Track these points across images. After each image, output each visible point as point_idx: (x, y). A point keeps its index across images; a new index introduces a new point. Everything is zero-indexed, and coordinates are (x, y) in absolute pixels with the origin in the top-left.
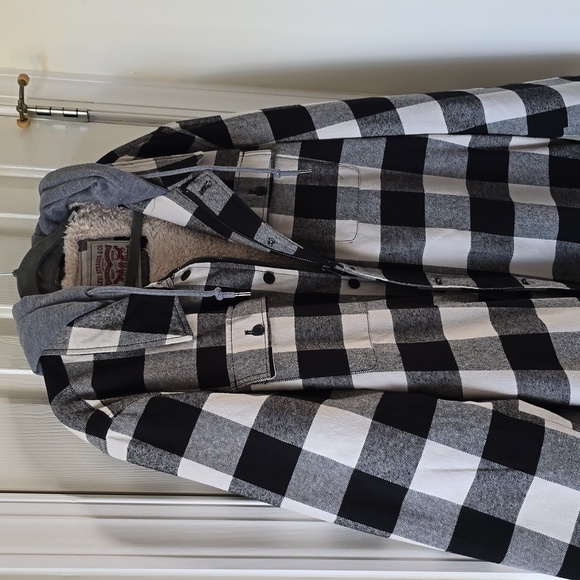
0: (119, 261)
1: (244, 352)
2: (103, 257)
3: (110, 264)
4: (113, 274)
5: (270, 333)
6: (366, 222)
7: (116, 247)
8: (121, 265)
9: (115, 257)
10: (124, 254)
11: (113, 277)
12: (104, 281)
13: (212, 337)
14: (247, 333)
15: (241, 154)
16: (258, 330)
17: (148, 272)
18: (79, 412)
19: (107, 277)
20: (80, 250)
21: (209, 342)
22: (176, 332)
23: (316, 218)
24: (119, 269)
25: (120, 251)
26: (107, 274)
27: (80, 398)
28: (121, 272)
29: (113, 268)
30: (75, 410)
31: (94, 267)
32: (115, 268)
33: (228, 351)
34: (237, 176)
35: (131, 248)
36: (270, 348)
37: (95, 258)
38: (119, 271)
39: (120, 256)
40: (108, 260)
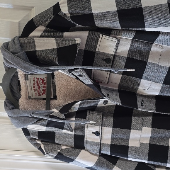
0: (43, 85)
1: (91, 142)
2: (36, 84)
3: (39, 87)
4: (41, 92)
5: (101, 137)
6: (156, 82)
7: (41, 78)
8: (44, 87)
9: (41, 83)
10: (45, 82)
11: (41, 93)
12: (38, 94)
13: (80, 131)
14: (93, 133)
15: (101, 36)
16: (97, 133)
17: (56, 89)
18: (35, 143)
19: (39, 93)
20: (26, 80)
21: (79, 133)
22: (66, 129)
23: (133, 76)
24: (43, 89)
25: (43, 80)
26: (38, 92)
28: (44, 90)
29: (41, 89)
30: (34, 143)
31: (33, 89)
32: (42, 89)
33: (85, 140)
34: (97, 50)
35: (48, 78)
36: (101, 143)
37: (32, 84)
38: (43, 90)
39: (43, 83)
40: (38, 85)
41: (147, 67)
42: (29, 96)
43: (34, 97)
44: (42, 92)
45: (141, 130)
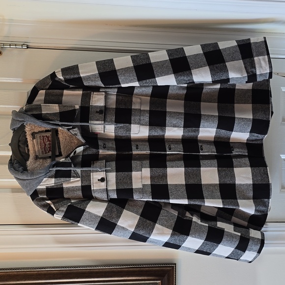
0: (48, 143)
1: (98, 190)
2: (42, 141)
3: (45, 145)
5: (107, 182)
7: (46, 136)
8: (49, 144)
10: (50, 139)
14: (99, 180)
15: (92, 93)
16: (102, 180)
19: (45, 151)
20: (33, 139)
21: (85, 183)
25: (48, 137)
26: (45, 149)
27: (44, 199)
29: (47, 146)
31: (39, 147)
33: (92, 189)
34: (91, 104)
35: (52, 135)
36: (107, 189)
37: (39, 143)
38: (49, 147)
39: (48, 140)
40: (44, 143)
41: (133, 113)
42: (36, 156)
43: (41, 155)
44: (48, 149)
45: (141, 171)
